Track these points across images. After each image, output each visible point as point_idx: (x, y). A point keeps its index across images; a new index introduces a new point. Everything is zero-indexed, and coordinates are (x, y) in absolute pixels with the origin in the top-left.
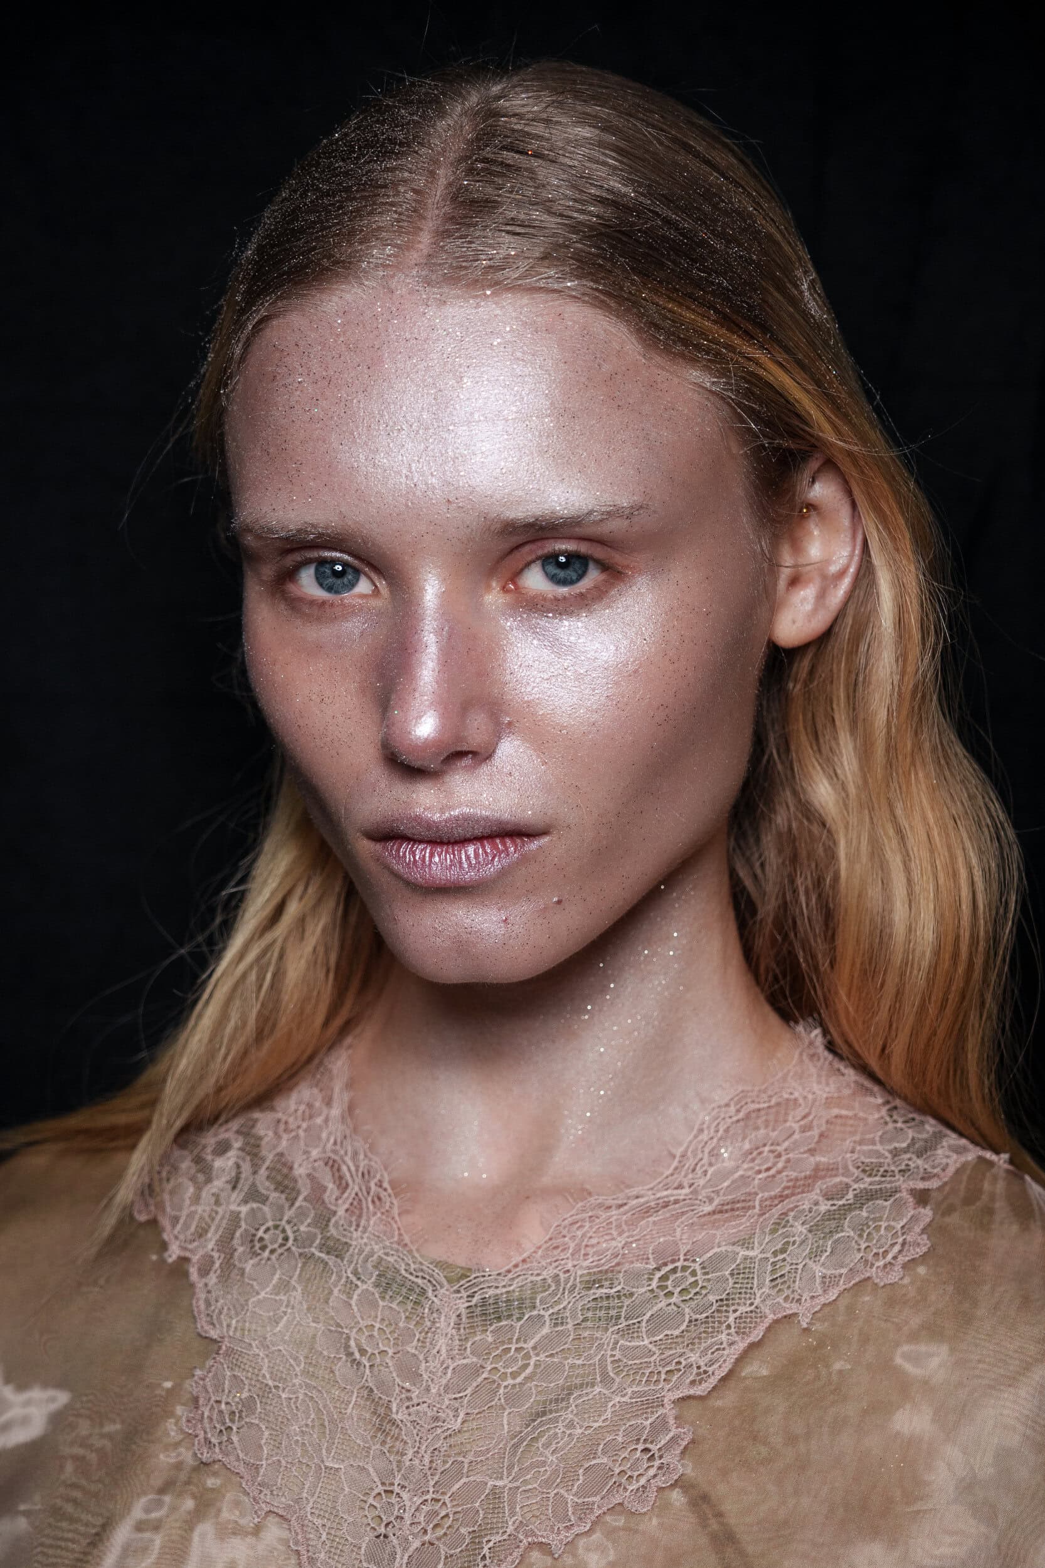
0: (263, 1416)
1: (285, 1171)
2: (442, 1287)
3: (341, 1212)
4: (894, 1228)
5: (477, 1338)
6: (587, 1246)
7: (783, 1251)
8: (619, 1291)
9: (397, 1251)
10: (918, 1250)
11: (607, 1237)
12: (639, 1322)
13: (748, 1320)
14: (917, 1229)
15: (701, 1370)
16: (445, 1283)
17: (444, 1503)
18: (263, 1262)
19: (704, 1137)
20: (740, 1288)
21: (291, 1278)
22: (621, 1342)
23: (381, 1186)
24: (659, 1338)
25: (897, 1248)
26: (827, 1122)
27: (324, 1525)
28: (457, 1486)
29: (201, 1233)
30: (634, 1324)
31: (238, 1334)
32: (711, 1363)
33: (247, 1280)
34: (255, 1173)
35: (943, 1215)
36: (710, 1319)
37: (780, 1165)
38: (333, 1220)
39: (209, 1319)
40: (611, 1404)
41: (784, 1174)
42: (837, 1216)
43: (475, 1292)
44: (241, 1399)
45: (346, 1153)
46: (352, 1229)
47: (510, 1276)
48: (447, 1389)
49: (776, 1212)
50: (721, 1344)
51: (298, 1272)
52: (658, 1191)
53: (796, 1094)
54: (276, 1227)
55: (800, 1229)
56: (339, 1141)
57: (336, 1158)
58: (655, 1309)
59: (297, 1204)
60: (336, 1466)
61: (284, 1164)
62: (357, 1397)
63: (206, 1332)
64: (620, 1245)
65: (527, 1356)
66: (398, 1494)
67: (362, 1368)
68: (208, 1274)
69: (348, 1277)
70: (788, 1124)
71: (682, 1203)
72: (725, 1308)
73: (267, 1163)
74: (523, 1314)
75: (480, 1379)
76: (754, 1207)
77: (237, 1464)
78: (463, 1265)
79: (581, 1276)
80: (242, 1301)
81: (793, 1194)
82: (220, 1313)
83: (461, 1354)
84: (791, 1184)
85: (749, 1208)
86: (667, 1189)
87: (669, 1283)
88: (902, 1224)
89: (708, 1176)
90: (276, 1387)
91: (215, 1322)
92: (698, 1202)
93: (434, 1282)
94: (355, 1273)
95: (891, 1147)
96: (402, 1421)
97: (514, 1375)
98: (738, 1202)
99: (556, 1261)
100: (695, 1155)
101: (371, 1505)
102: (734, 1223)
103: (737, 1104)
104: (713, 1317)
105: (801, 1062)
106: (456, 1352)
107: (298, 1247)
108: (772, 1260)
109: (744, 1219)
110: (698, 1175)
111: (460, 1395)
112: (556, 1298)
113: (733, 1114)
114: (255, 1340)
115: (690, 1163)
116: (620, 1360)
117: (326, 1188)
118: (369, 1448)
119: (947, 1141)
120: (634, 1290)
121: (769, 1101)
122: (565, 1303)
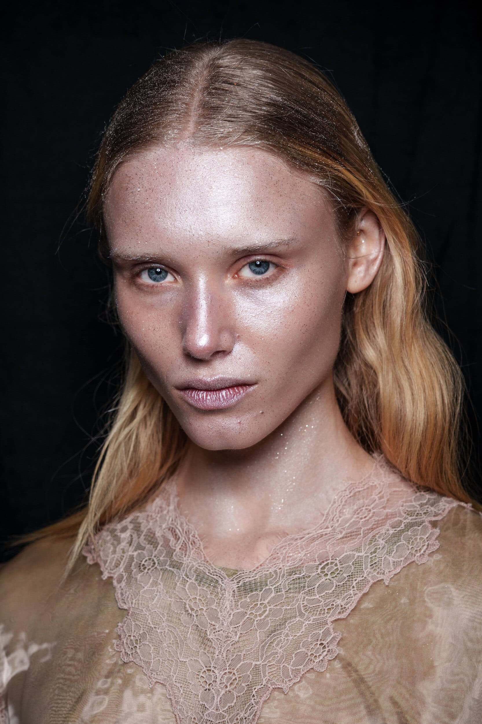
0: (150, 640)
1: (152, 536)
2: (225, 579)
3: (177, 550)
4: (423, 539)
5: (243, 600)
6: (288, 557)
7: (375, 552)
8: (304, 575)
9: (204, 564)
10: (435, 547)
11: (296, 552)
12: (314, 588)
13: (362, 584)
14: (434, 538)
15: (343, 607)
16: (227, 577)
17: (234, 674)
18: (145, 574)
19: (336, 505)
20: (357, 570)
21: (158, 580)
22: (307, 597)
23: (194, 537)
24: (323, 594)
25: (425, 547)
26: (390, 494)
27: (181, 687)
28: (239, 665)
29: (117, 566)
30: (311, 589)
31: (136, 606)
32: (347, 604)
33: (138, 583)
34: (139, 538)
35: (445, 531)
36: (345, 585)
37: (371, 515)
38: (174, 553)
39: (123, 601)
40: (304, 625)
41: (373, 518)
42: (397, 535)
43: (240, 580)
44: (140, 634)
45: (177, 524)
46: (183, 556)
47: (255, 572)
48: (231, 623)
49: (370, 535)
50: (351, 595)
51: (160, 577)
52: (318, 530)
53: (375, 483)
54: (150, 559)
55: (381, 542)
56: (174, 519)
57: (174, 527)
58: (320, 582)
59: (158, 548)
60: (185, 660)
61: (151, 533)
62: (192, 629)
63: (122, 606)
64: (303, 555)
65: (265, 607)
66: (213, 671)
67: (193, 617)
68: (121, 582)
69: (183, 577)
70: (372, 497)
71: (328, 535)
72: (351, 579)
73: (144, 533)
74: (262, 589)
75: (245, 618)
76: (360, 534)
77: (140, 662)
78: (234, 568)
79: (287, 570)
80: (137, 591)
81: (377, 527)
82: (128, 598)
83: (236, 608)
84: (376, 523)
85: (358, 535)
86: (322, 529)
87: (326, 570)
88: (427, 536)
89: (339, 522)
90: (155, 628)
91: (126, 602)
92: (335, 534)
93: (222, 577)
94: (186, 575)
95: (419, 503)
96: (212, 639)
97: (260, 615)
98: (353, 532)
99: (275, 564)
100: (333, 513)
101: (202, 676)
102: (352, 542)
103: (349, 490)
104: (346, 583)
105: (376, 469)
106: (233, 607)
107: (160, 566)
108: (370, 556)
109: (356, 540)
110: (335, 522)
111: (237, 625)
112: (276, 581)
113: (348, 494)
114: (144, 608)
115: (331, 517)
116: (306, 605)
117: (170, 540)
118: (199, 652)
119: (444, 499)
120: (310, 574)
121: (364, 487)
122: (280, 582)
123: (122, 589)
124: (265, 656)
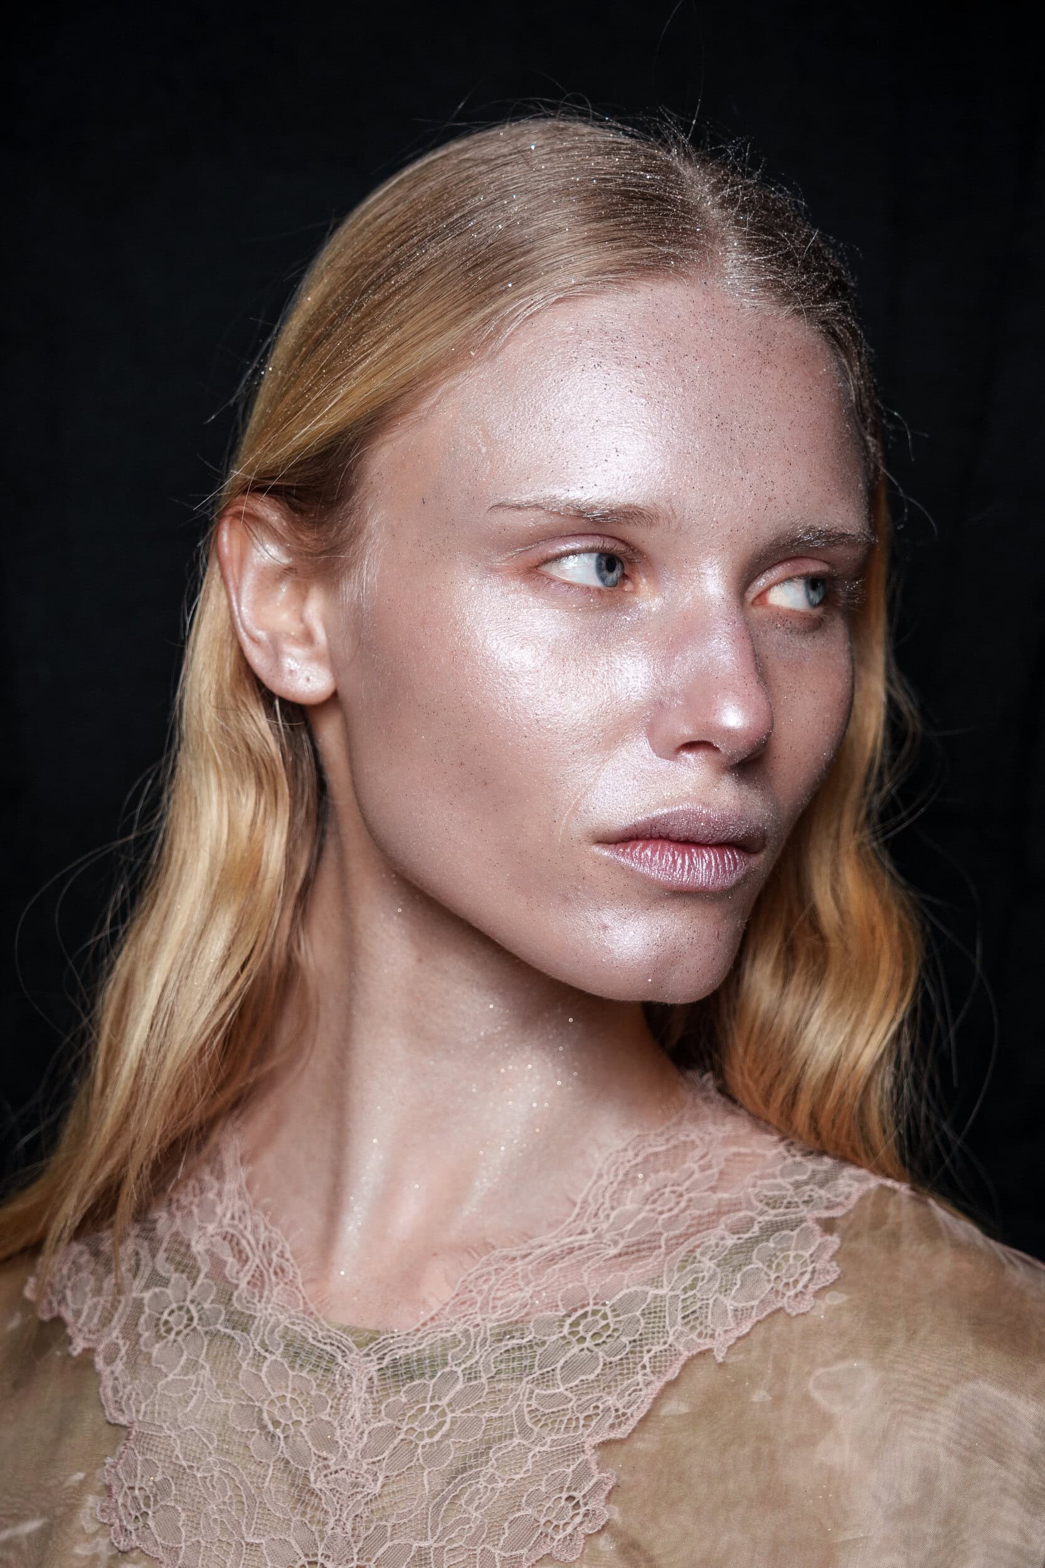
0: (178, 1497)
1: (183, 1250)
2: (351, 1351)
3: (243, 1285)
4: (802, 1256)
5: (392, 1399)
6: (494, 1299)
7: (692, 1287)
8: (530, 1341)
9: (303, 1319)
10: (828, 1277)
11: (514, 1289)
12: (553, 1370)
13: (663, 1359)
14: (826, 1256)
15: (620, 1413)
16: (354, 1347)
18: (170, 1344)
19: (604, 1182)
20: (653, 1327)
21: (198, 1357)
22: (537, 1391)
23: (282, 1257)
24: (573, 1384)
25: (807, 1277)
26: (726, 1160)
28: (379, 1549)
29: (105, 1323)
30: (548, 1372)
31: (149, 1418)
32: (629, 1405)
33: (155, 1364)
34: (154, 1256)
35: (850, 1241)
36: (625, 1361)
37: (683, 1204)
38: (236, 1294)
39: (117, 1406)
40: (531, 1454)
41: (688, 1212)
42: (745, 1249)
43: (386, 1354)
44: (155, 1483)
45: (245, 1227)
46: (256, 1301)
47: (419, 1335)
48: (364, 1453)
49: (683, 1250)
50: (638, 1385)
51: (204, 1351)
52: (562, 1238)
53: (694, 1134)
54: (180, 1308)
55: (708, 1265)
56: (237, 1216)
57: (235, 1231)
58: (569, 1355)
59: (199, 1282)
60: (258, 1541)
61: (182, 1244)
62: (274, 1469)
63: (115, 1419)
64: (528, 1295)
65: (443, 1413)
66: (322, 1564)
67: (277, 1440)
68: (114, 1361)
69: (256, 1350)
70: (687, 1165)
71: (586, 1248)
72: (638, 1349)
73: (166, 1245)
74: (436, 1372)
75: (397, 1441)
76: (660, 1247)
77: (155, 1549)
78: (370, 1327)
79: (491, 1329)
80: (151, 1384)
81: (698, 1232)
82: (129, 1398)
83: (376, 1418)
84: (695, 1222)
85: (655, 1248)
86: (571, 1236)
87: (580, 1328)
88: (810, 1252)
89: (611, 1219)
90: (191, 1467)
91: (124, 1408)
92: (602, 1246)
93: (343, 1348)
94: (263, 1345)
95: (792, 1180)
96: (321, 1490)
97: (431, 1434)
98: (644, 1243)
99: (464, 1316)
100: (596, 1201)
102: (640, 1264)
103: (633, 1149)
104: (627, 1358)
105: (695, 1105)
106: (370, 1415)
107: (204, 1326)
108: (682, 1297)
109: (651, 1259)
110: (601, 1220)
111: (378, 1458)
112: (468, 1354)
113: (631, 1158)
114: (166, 1421)
115: (592, 1209)
116: (537, 1409)
117: (225, 1263)
118: (290, 1520)
119: (850, 1171)
120: (546, 1338)
121: (667, 1142)
123: (117, 1378)
124: (440, 1528)
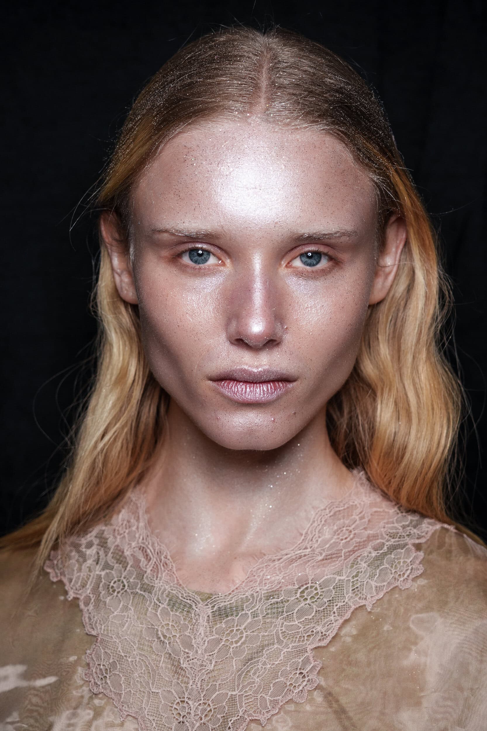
0: (120, 670)
1: (120, 553)
2: (199, 603)
3: (149, 571)
4: (406, 562)
5: (218, 626)
6: (265, 579)
7: (357, 576)
8: (282, 600)
9: (177, 588)
10: (418, 572)
11: (274, 575)
12: (292, 614)
14: (418, 562)
15: (323, 634)
16: (201, 601)
17: (209, 705)
18: (114, 598)
19: (315, 524)
20: (339, 594)
21: (128, 604)
22: (285, 623)
23: (166, 558)
24: (301, 620)
25: (409, 572)
26: (371, 515)
27: (154, 720)
28: (214, 696)
29: (84, 586)
30: (290, 614)
31: (105, 633)
32: (327, 630)
33: (107, 607)
34: (106, 556)
35: (429, 555)
37: (352, 536)
38: (145, 576)
39: (91, 626)
40: (282, 652)
41: (354, 540)
42: (380, 558)
43: (215, 605)
44: (109, 663)
45: (149, 544)
46: (155, 579)
47: (231, 596)
48: (206, 651)
49: (352, 558)
50: (331, 621)
51: (131, 601)
52: (296, 551)
53: (356, 503)
54: (119, 581)
55: (364, 565)
56: (145, 538)
57: (144, 546)
58: (299, 607)
59: (128, 569)
60: (157, 691)
61: (120, 550)
62: (164, 658)
63: (90, 632)
64: (281, 578)
65: (242, 633)
66: (187, 702)
68: (89, 605)
69: (155, 602)
70: (353, 517)
71: (307, 556)
72: (332, 604)
73: (111, 551)
74: (238, 613)
75: (220, 645)
76: (341, 556)
77: (110, 693)
78: (208, 592)
79: (264, 594)
80: (106, 616)
81: (359, 549)
82: (96, 623)
83: (211, 634)
84: (357, 545)
85: (339, 557)
86: (300, 550)
87: (305, 594)
88: (410, 560)
89: (319, 543)
90: (126, 656)
91: (94, 627)
92: (315, 555)
93: (195, 601)
94: (158, 600)
95: (401, 524)
96: (186, 668)
97: (236, 642)
98: (334, 554)
99: (251, 588)
100: (312, 533)
101: (175, 708)
102: (332, 564)
103: (329, 508)
104: (326, 609)
105: (357, 487)
106: (208, 633)
107: (130, 589)
108: (352, 581)
109: (337, 562)
110: (314, 543)
111: (212, 653)
112: (253, 605)
113: (328, 513)
114: (114, 635)
115: (310, 537)
116: (285, 632)
117: (140, 561)
118: (172, 681)
119: (427, 521)
120: (289, 599)
121: (344, 506)
122: (257, 607)
123: (90, 613)
124: (241, 686)
